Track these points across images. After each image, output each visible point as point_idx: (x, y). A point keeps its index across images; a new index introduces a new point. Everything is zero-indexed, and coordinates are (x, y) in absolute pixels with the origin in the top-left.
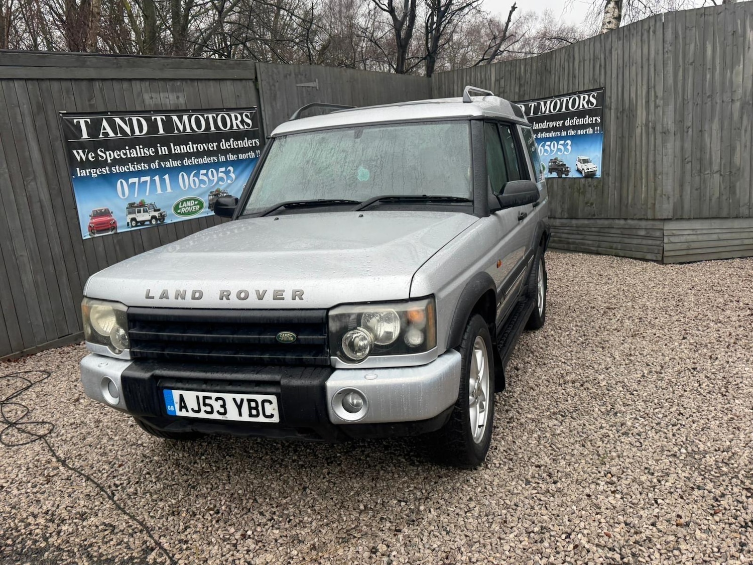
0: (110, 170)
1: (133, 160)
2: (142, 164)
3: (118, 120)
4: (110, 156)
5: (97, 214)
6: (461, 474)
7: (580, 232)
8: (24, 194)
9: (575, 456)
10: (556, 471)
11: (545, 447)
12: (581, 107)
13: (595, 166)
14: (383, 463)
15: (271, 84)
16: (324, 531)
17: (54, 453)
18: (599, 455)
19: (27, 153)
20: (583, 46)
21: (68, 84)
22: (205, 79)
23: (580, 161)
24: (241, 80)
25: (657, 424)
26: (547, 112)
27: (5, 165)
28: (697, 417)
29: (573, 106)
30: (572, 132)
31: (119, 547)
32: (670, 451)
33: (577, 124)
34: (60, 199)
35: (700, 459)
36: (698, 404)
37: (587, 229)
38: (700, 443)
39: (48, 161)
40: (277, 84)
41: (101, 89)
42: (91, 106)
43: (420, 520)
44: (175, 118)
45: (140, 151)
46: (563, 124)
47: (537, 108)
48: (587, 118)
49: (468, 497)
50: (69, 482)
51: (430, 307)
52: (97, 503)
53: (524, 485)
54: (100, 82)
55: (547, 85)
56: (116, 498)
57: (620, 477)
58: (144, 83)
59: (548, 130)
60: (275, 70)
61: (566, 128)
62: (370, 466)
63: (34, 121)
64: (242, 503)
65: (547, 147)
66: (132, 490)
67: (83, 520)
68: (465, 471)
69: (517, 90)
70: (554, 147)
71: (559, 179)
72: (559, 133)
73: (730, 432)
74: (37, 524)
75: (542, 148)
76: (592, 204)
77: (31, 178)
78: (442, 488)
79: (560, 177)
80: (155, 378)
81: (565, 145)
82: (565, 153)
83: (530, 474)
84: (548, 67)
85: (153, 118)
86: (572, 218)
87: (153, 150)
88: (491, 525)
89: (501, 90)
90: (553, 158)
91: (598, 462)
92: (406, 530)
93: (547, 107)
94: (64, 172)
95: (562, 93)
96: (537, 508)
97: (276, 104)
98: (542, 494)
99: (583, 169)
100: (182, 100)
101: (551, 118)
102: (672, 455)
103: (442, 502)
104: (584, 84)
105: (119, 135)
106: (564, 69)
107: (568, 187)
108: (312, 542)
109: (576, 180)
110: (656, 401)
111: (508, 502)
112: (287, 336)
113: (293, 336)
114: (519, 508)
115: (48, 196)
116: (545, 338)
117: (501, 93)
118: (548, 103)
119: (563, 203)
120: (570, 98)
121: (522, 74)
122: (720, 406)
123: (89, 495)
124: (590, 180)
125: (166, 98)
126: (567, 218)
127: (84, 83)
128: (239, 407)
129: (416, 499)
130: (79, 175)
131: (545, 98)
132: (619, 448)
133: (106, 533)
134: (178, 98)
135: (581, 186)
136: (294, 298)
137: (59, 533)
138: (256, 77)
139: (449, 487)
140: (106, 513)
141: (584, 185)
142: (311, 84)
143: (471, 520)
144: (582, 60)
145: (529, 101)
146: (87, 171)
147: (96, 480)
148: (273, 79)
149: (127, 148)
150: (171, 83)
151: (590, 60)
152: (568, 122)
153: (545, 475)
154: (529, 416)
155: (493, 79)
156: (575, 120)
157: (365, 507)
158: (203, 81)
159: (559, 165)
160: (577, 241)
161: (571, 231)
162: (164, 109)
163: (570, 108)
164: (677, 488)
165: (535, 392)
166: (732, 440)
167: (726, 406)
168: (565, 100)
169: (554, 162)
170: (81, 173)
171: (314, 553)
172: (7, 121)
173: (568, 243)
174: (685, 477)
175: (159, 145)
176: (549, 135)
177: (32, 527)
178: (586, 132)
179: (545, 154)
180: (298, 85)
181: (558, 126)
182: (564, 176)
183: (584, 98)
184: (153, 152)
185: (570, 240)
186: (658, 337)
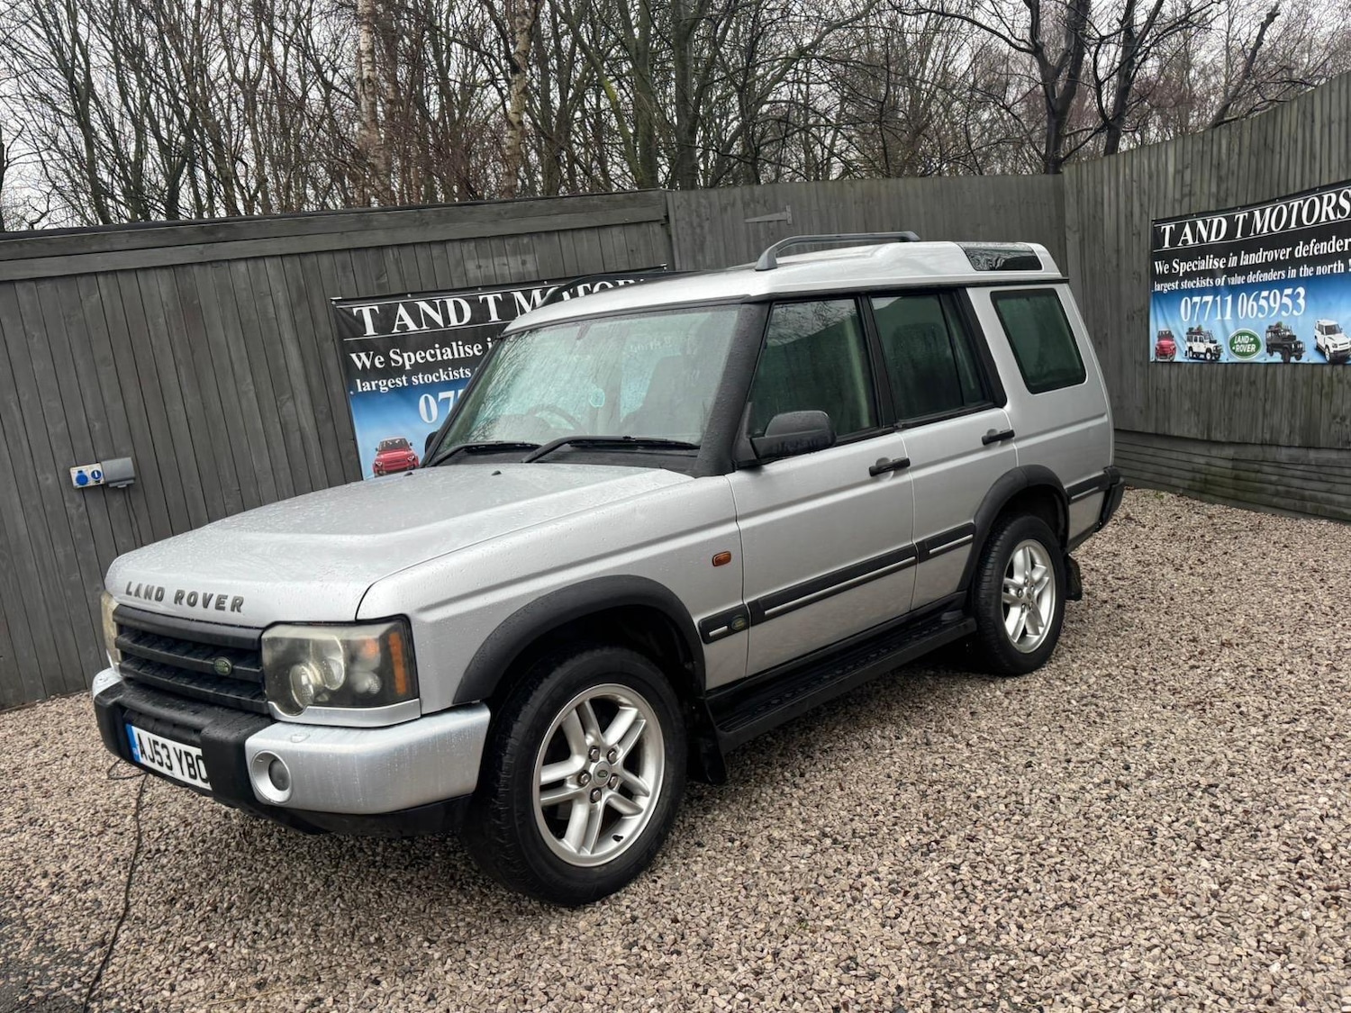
0: (409, 381)
1: (445, 365)
2: (461, 370)
3: (423, 305)
4: (408, 359)
5: (388, 447)
6: (554, 913)
7: (1324, 477)
8: (277, 420)
9: (759, 916)
10: (694, 934)
11: (732, 890)
12: (1323, 219)
13: (1348, 340)
14: (474, 878)
15: (695, 224)
16: (294, 963)
17: (141, 795)
18: (801, 921)
19: (283, 361)
20: (1327, 93)
21: (347, 255)
22: (573, 230)
23: (1320, 328)
24: (638, 224)
25: (985, 882)
26: (1265, 231)
27: (249, 380)
28: (1085, 880)
29: (1310, 218)
30: (1306, 271)
31: (78, 934)
32: (935, 935)
33: (1316, 253)
34: (330, 425)
35: (973, 961)
36: (1118, 856)
37: (1336, 471)
38: (1014, 929)
39: (313, 370)
40: (706, 225)
41: (397, 262)
42: (380, 286)
43: (415, 974)
44: (518, 296)
45: (458, 350)
46: (1292, 253)
47: (1249, 222)
48: (1333, 242)
49: (521, 951)
50: (118, 836)
51: (394, 638)
52: (114, 872)
53: (618, 949)
54: (395, 250)
55: (1267, 177)
56: (140, 868)
57: (783, 965)
58: (466, 245)
59: (1265, 267)
60: (702, 201)
61: (1294, 262)
62: (452, 878)
63: (293, 315)
64: (250, 904)
65: (1263, 302)
66: (164, 861)
67: (80, 892)
68: (563, 910)
69: (1214, 189)
70: (1275, 302)
71: (1286, 367)
72: (1283, 273)
73: (1108, 922)
74: (36, 888)
75: (1255, 303)
76: (1343, 419)
77: (288, 396)
78: (499, 931)
79: (1286, 362)
80: (119, 707)
81: (1294, 297)
82: (1295, 313)
83: (650, 931)
84: (1270, 140)
85: (481, 298)
86: (1309, 448)
87: (480, 347)
88: (499, 1001)
89: (1186, 190)
90: (1274, 324)
91: (782, 931)
92: (384, 984)
93: (1265, 221)
94: (336, 387)
95: (1292, 192)
96: (595, 989)
97: (704, 257)
98: (629, 968)
99: (1327, 346)
100: (531, 267)
101: (1271, 242)
102: (931, 943)
103: (475, 952)
104: (1330, 171)
105: (425, 327)
106: (1296, 141)
107: (1300, 382)
108: (266, 975)
109: (1317, 370)
110: (1042, 838)
111: (563, 971)
112: (223, 665)
113: (228, 666)
114: (570, 984)
115: (312, 422)
116: (1007, 694)
117: (1186, 195)
118: (1268, 211)
119: (1293, 415)
120: (1305, 201)
121: (1224, 156)
122: (1164, 865)
123: (117, 860)
124: (1340, 368)
125: (504, 264)
126: (1299, 447)
127: (370, 252)
128: (180, 760)
129: (450, 941)
130: (360, 390)
131: (1261, 204)
132: (849, 915)
133: (85, 913)
134: (524, 263)
135: (1326, 381)
136: (233, 610)
137: (41, 905)
138: (667, 217)
139: (513, 931)
140: (111, 886)
141: (1331, 379)
142: (776, 217)
143: (478, 988)
144: (1326, 121)
145: (1234, 209)
146: (373, 383)
147: (144, 840)
148: (699, 216)
149: (437, 346)
150: (512, 241)
151: (1340, 120)
152: (1301, 251)
153: (669, 939)
154: (776, 834)
155: (1171, 169)
156: (1312, 245)
157: (379, 940)
158: (570, 234)
159: (1285, 338)
160: (1320, 495)
161: (1308, 475)
162: (500, 283)
163: (1305, 222)
164: (857, 1003)
165: (840, 793)
166: (1092, 936)
167: (1172, 869)
168: (1296, 204)
169: (1275, 332)
170: (366, 387)
171: (254, 991)
172: (254, 317)
173: (1303, 498)
174: (898, 988)
175: (489, 339)
176: (1267, 277)
177: (29, 890)
178: (1332, 269)
179: (1260, 315)
180: (747, 221)
181: (1282, 258)
182: (1293, 360)
183: (1330, 198)
184: (479, 351)
185: (1307, 493)
186: (1241, 713)
